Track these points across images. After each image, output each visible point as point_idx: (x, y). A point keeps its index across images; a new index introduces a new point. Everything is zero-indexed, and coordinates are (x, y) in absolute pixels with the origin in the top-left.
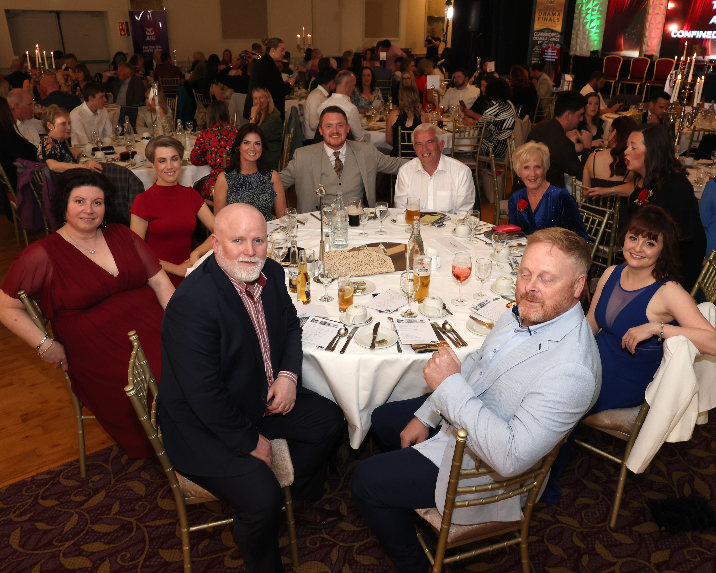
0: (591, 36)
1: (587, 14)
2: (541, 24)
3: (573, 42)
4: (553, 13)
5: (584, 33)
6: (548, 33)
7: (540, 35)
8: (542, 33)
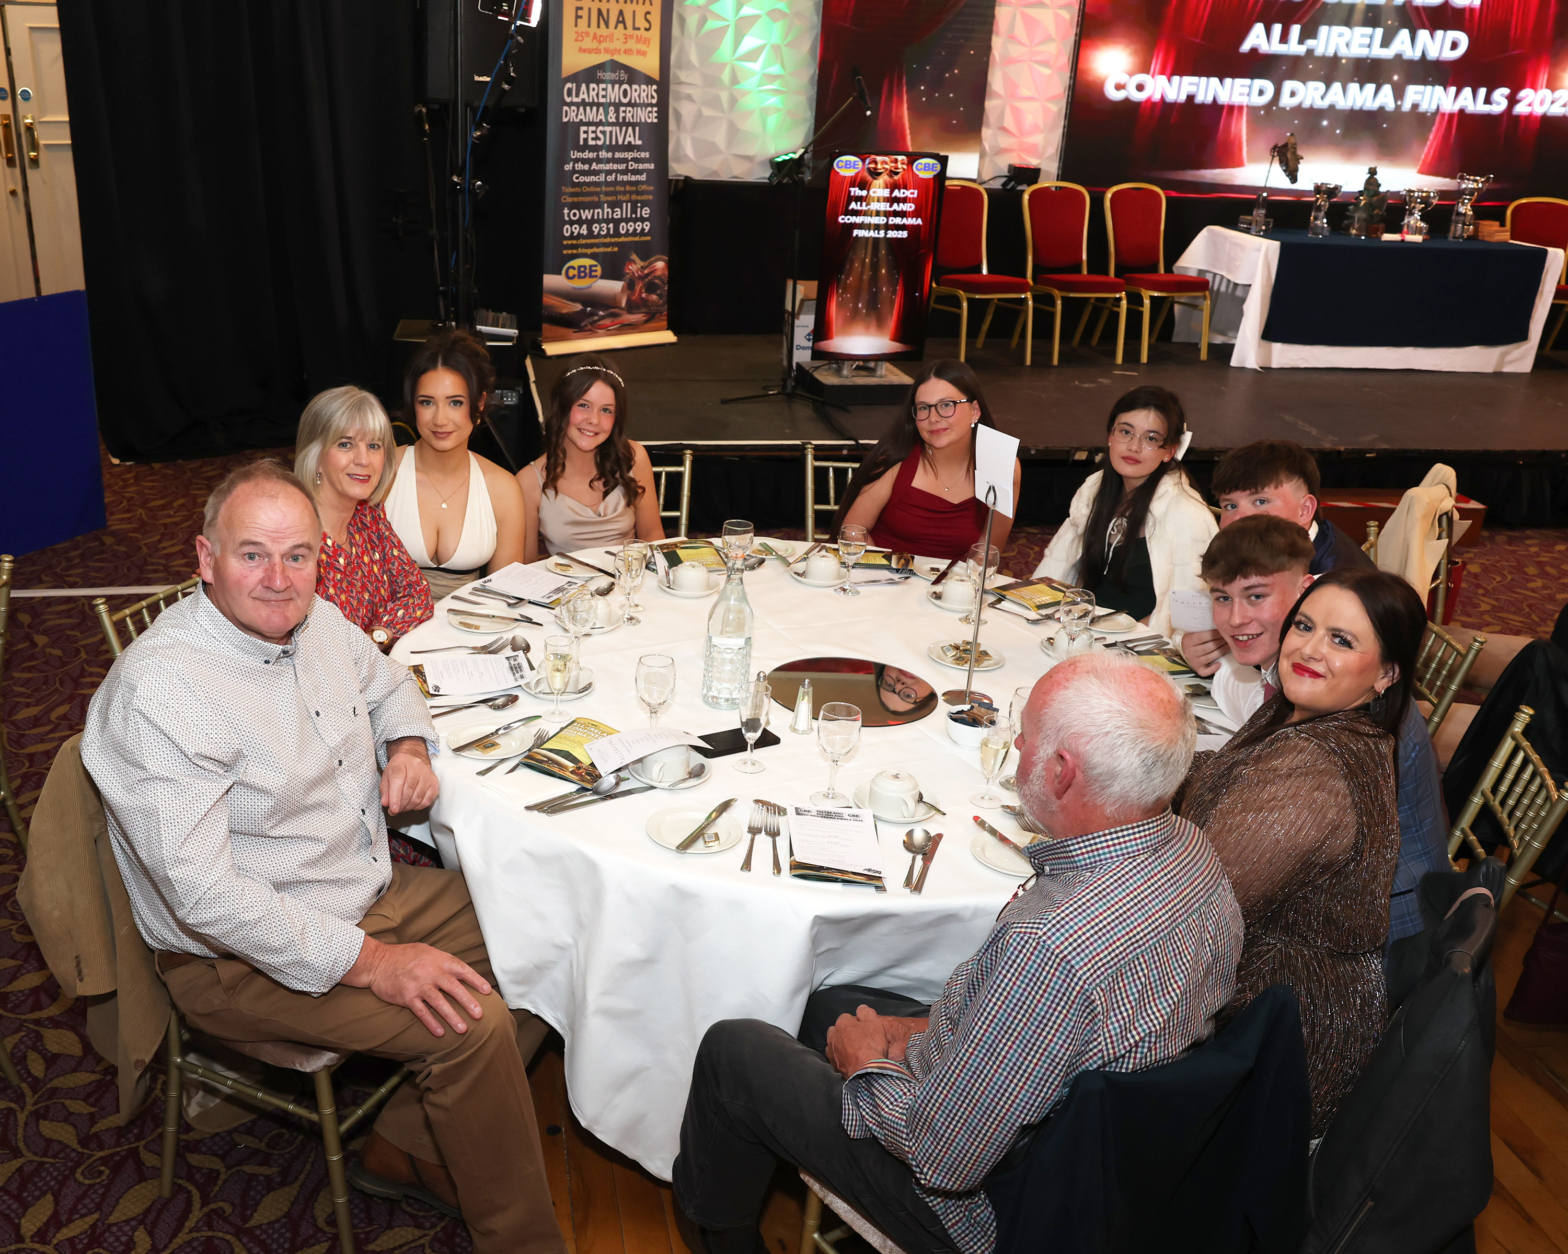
5: (716, 80)
6: (617, 86)
7: (585, 96)
8: (592, 86)
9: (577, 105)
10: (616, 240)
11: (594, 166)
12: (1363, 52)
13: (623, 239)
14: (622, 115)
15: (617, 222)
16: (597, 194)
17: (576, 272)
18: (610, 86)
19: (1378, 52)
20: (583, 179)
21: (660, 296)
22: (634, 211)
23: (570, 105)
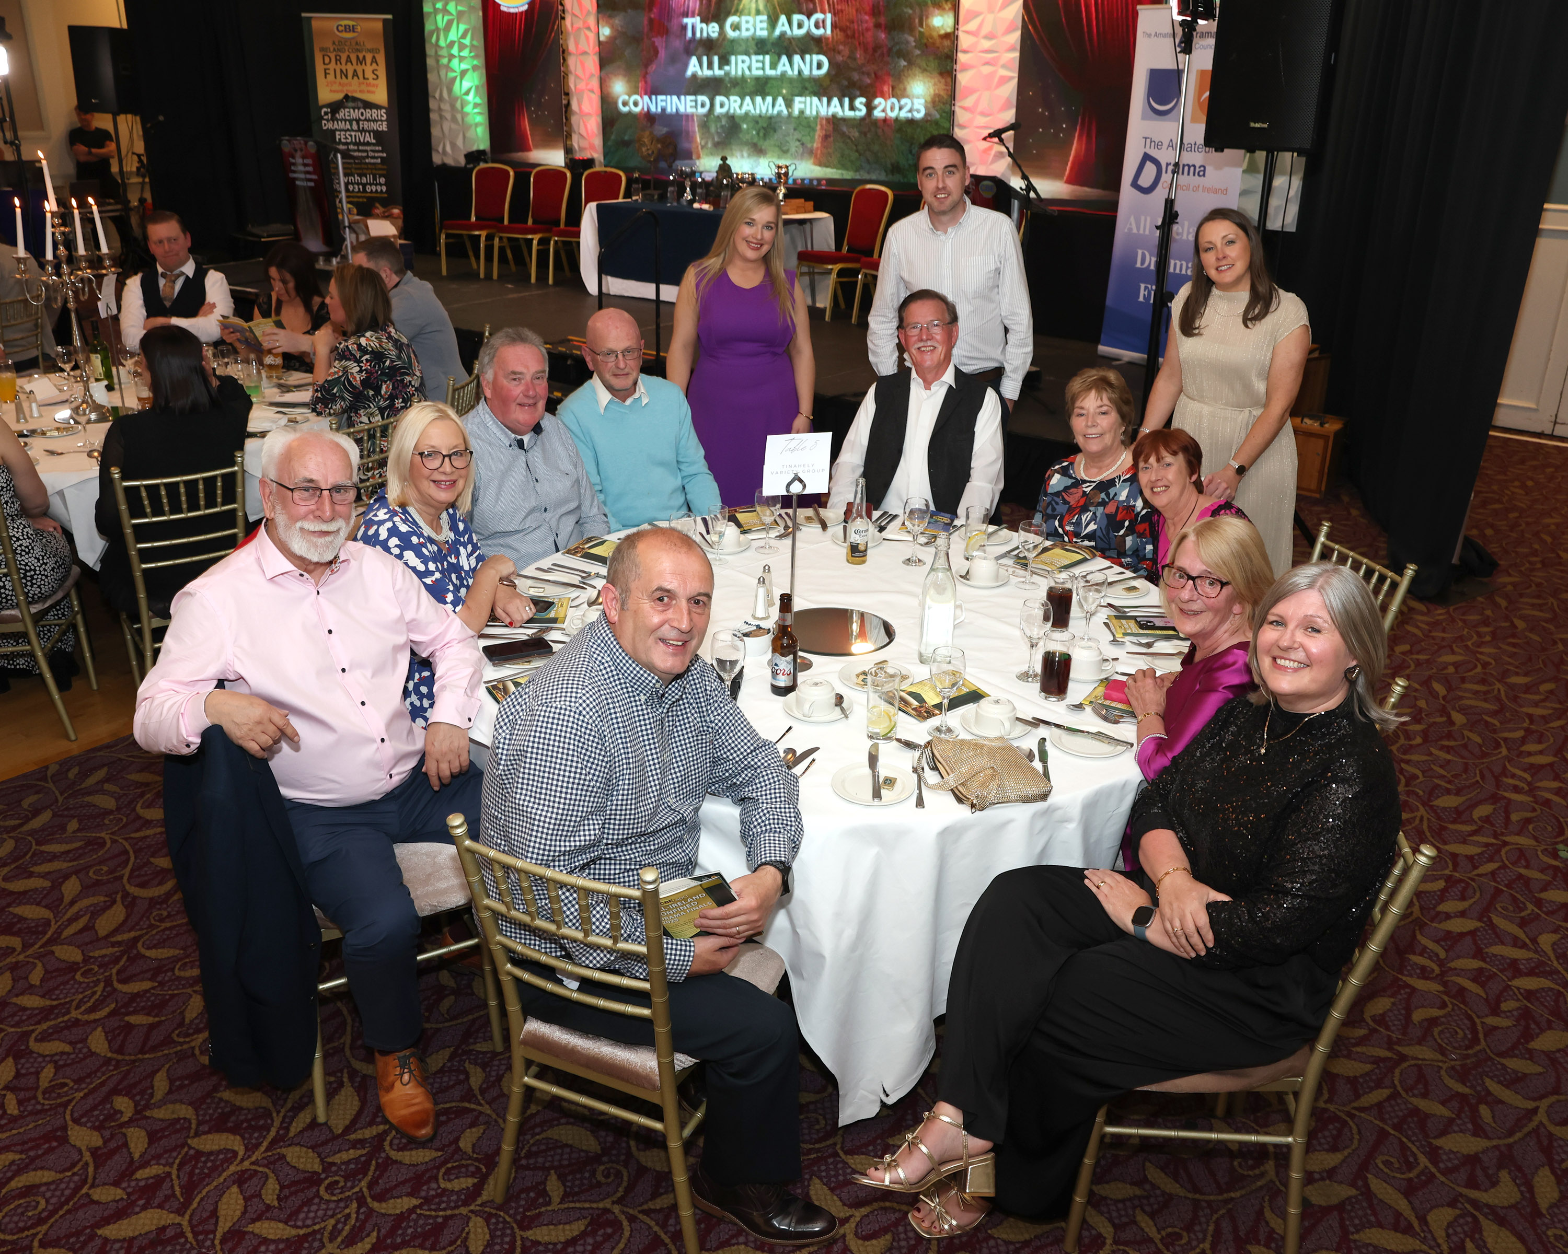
0: (468, 114)
1: (451, 57)
2: (336, 87)
3: (435, 131)
4: (358, 57)
5: (453, 106)
6: (356, 110)
7: (337, 116)
8: (340, 110)
9: (332, 120)
10: (366, 195)
12: (760, 73)
13: (369, 195)
14: (361, 126)
15: (364, 185)
18: (352, 110)
19: (770, 72)
22: (375, 179)
23: (327, 120)
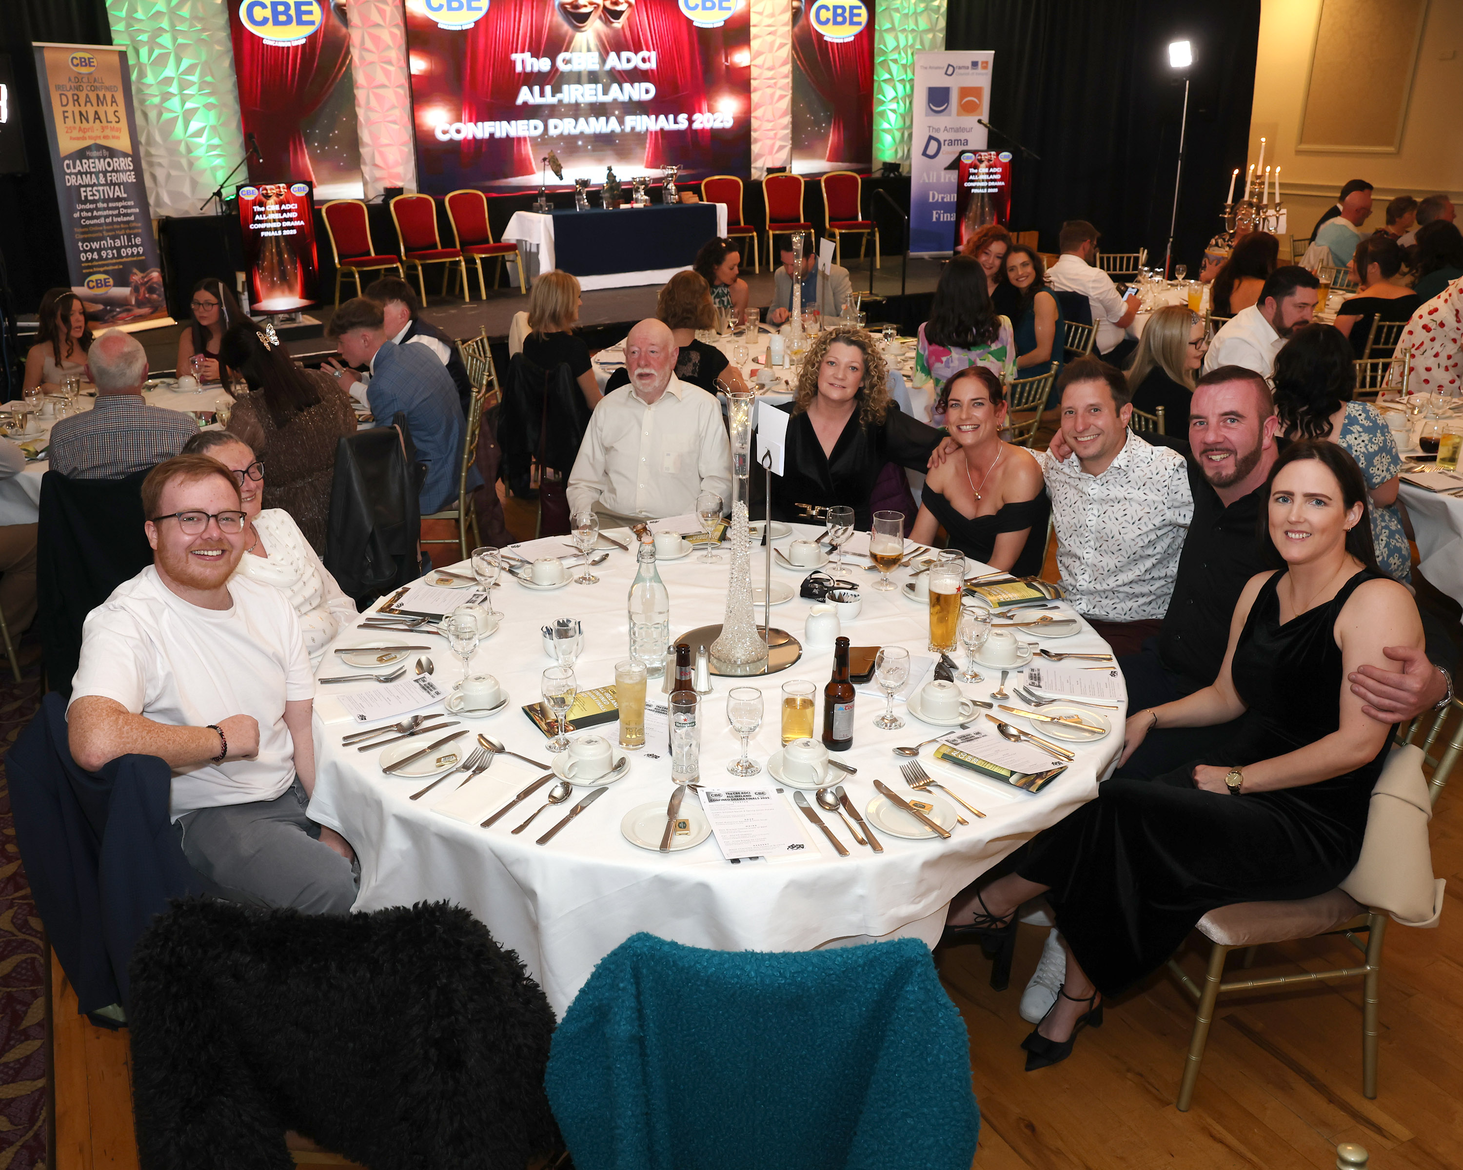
0: (198, 158)
1: (166, 96)
2: (76, 134)
4: (97, 97)
5: (173, 151)
6: (102, 160)
7: (80, 168)
8: (84, 161)
9: (76, 174)
10: (120, 260)
11: (95, 213)
12: (593, 99)
13: (125, 260)
14: (109, 179)
15: (119, 249)
16: (101, 231)
17: (94, 284)
18: (97, 161)
19: (602, 98)
20: (88, 222)
21: (159, 295)
22: (129, 240)
23: (70, 174)
